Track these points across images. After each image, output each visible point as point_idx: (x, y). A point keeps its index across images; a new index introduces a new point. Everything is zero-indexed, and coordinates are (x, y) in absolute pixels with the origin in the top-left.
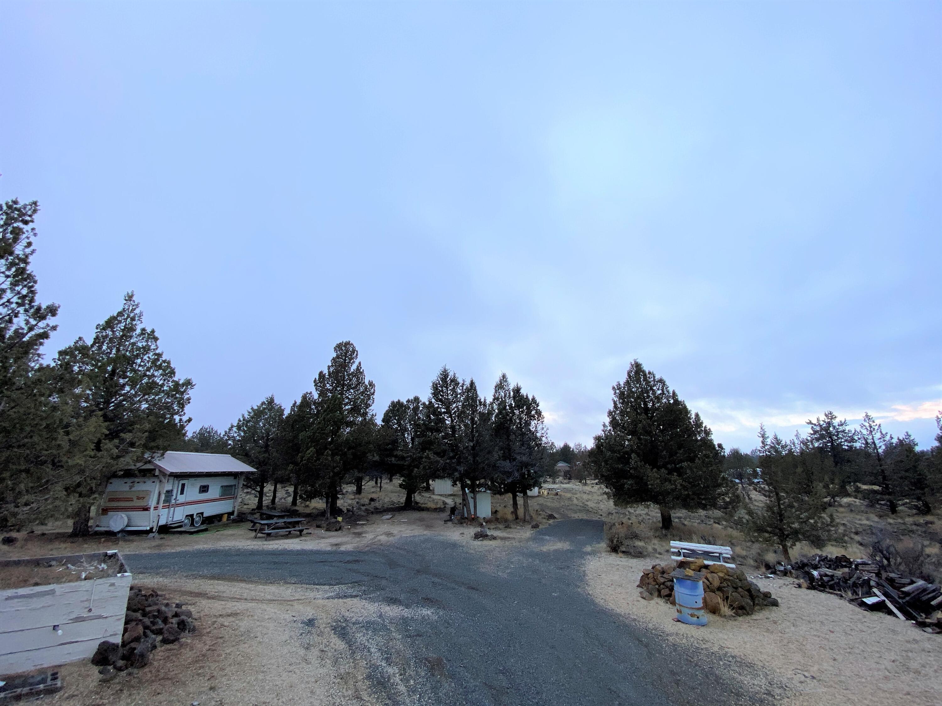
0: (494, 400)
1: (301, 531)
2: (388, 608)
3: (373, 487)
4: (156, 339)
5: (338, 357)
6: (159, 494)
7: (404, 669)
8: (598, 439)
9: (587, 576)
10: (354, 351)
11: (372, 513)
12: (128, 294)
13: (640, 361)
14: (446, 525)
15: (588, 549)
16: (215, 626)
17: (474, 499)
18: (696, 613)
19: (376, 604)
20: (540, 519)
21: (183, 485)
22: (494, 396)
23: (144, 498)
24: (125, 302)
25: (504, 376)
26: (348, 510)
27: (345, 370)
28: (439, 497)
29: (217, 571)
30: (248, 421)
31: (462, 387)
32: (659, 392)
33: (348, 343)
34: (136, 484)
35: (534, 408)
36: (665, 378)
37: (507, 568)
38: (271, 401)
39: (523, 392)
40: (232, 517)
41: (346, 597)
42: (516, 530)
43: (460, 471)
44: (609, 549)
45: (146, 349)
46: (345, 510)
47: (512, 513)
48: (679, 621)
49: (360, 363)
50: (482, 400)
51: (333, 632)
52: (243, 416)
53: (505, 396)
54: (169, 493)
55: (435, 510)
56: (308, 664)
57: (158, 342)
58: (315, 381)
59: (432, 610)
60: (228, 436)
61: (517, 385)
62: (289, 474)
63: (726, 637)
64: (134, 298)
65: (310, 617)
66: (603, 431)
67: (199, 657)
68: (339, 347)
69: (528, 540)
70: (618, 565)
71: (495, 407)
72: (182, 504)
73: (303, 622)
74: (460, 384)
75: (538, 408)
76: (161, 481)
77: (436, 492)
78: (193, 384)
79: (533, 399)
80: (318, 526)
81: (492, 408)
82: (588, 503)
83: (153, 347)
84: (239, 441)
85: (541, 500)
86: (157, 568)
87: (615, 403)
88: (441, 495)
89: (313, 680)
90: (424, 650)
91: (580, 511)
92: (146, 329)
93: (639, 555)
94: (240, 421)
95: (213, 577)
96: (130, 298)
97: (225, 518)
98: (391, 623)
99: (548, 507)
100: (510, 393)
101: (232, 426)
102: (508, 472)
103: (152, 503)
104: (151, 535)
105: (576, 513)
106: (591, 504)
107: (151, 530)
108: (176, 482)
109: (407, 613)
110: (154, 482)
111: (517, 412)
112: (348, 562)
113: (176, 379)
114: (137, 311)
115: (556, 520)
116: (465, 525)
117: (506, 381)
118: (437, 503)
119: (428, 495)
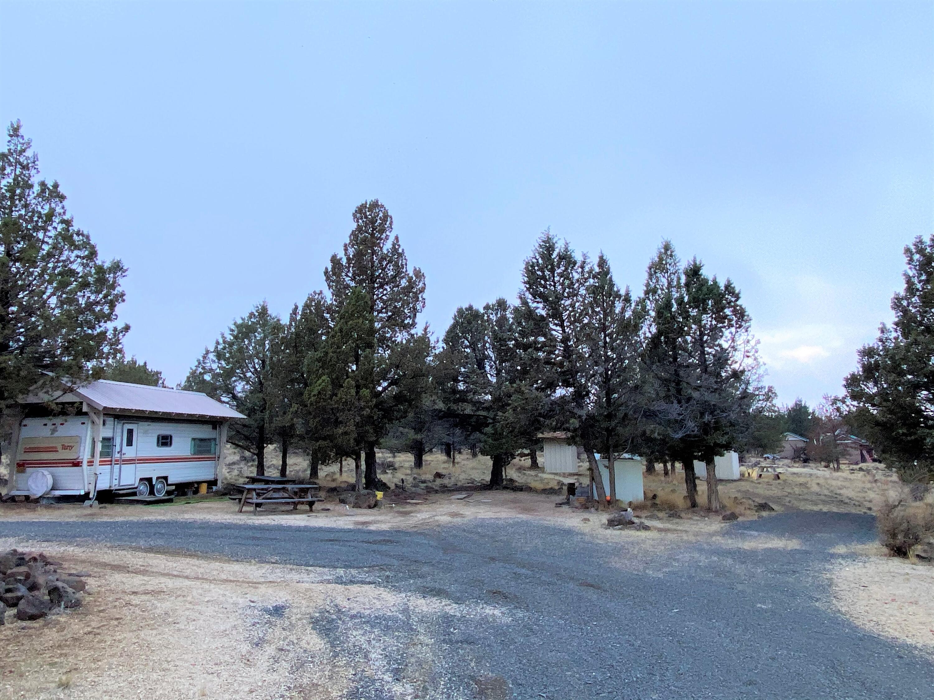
0: (647, 293)
1: (311, 504)
2: (423, 601)
3: (444, 462)
4: (62, 198)
5: (359, 228)
6: (94, 442)
7: (425, 689)
8: (868, 352)
9: (837, 586)
10: (386, 217)
11: (436, 492)
12: (12, 124)
14: (558, 509)
15: (841, 549)
16: (117, 603)
17: (611, 469)
19: (403, 595)
20: (739, 510)
21: (130, 432)
22: (648, 285)
23: (72, 447)
24: (9, 138)
25: (667, 247)
26: (396, 486)
27: (374, 252)
28: (552, 476)
29: (160, 542)
30: (231, 344)
31: (582, 267)
33: (375, 205)
34: (60, 428)
35: (729, 303)
37: (666, 566)
38: (263, 312)
39: (707, 273)
40: (214, 488)
41: (352, 582)
42: (691, 522)
43: (580, 417)
44: (885, 550)
45: (50, 216)
46: (392, 487)
47: (685, 497)
49: (397, 238)
50: (623, 292)
51: (311, 625)
52: (223, 337)
53: (669, 286)
54: (108, 442)
55: (544, 491)
56: (250, 666)
57: (65, 203)
58: (326, 273)
59: (503, 609)
60: (204, 368)
61: (694, 261)
62: (292, 419)
64: (22, 132)
65: (280, 603)
66: (881, 340)
67: (66, 641)
68: (361, 211)
69: (715, 533)
70: (908, 574)
71: (650, 305)
72: (130, 461)
73: (266, 610)
74: (578, 264)
75: (738, 303)
76: (93, 422)
77: (548, 469)
78: (125, 268)
79: (729, 288)
80: (343, 501)
81: (644, 308)
82: (843, 492)
83: (59, 210)
84: (219, 375)
85: (745, 486)
86: (75, 536)
87: (909, 282)
88: (556, 474)
89: (247, 689)
90: (473, 664)
91: (824, 502)
92: (46, 182)
94: (218, 343)
95: (150, 550)
96: (15, 132)
97: (204, 488)
98: (421, 621)
99: (758, 495)
100: (679, 279)
101: (208, 352)
102: (676, 421)
103: (85, 456)
104: (87, 503)
105: (816, 504)
106: (847, 493)
107: (86, 496)
108: (119, 426)
109: (453, 609)
110: (83, 423)
111: (694, 312)
112: (375, 542)
113: (99, 262)
114: (29, 153)
115: (774, 512)
116: (593, 509)
117: (671, 256)
118: (548, 483)
119: (532, 473)
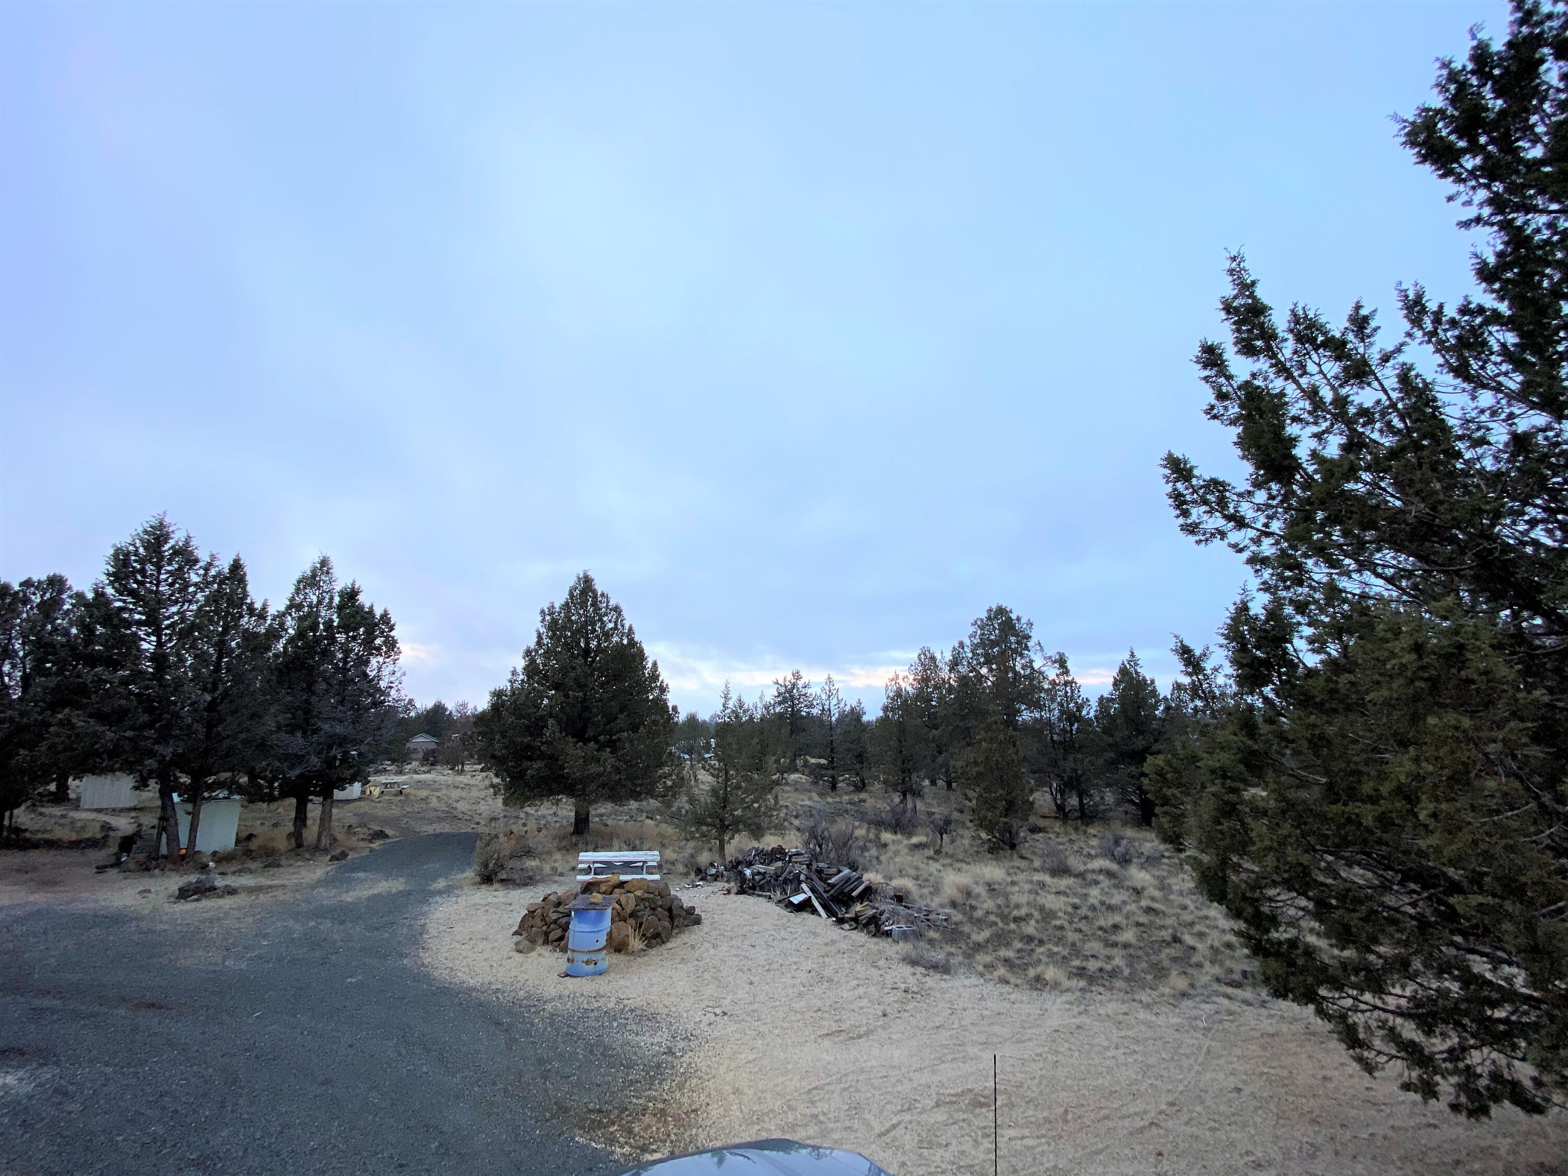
0: (289, 607)
8: (498, 694)
9: (428, 932)
13: (591, 574)
15: (441, 884)
17: (194, 813)
18: (594, 957)
20: (352, 841)
22: (292, 599)
25: (324, 563)
28: (93, 815)
31: (207, 569)
32: (611, 625)
35: (382, 633)
36: (623, 606)
37: (251, 948)
39: (364, 599)
42: (291, 870)
44: (477, 879)
48: (567, 975)
50: (258, 606)
53: (320, 602)
55: (76, 845)
61: (353, 584)
63: (629, 983)
66: (510, 682)
70: (488, 903)
71: (289, 622)
74: (201, 564)
75: (392, 634)
77: (84, 804)
79: (385, 616)
81: (282, 624)
82: (459, 805)
87: (540, 636)
88: (99, 811)
91: (439, 820)
93: (528, 881)
99: (376, 819)
100: (332, 598)
102: (296, 755)
105: (431, 824)
106: (462, 806)
111: (341, 637)
115: (387, 841)
116: (157, 871)
117: (328, 573)
118: (83, 828)
119: (57, 811)
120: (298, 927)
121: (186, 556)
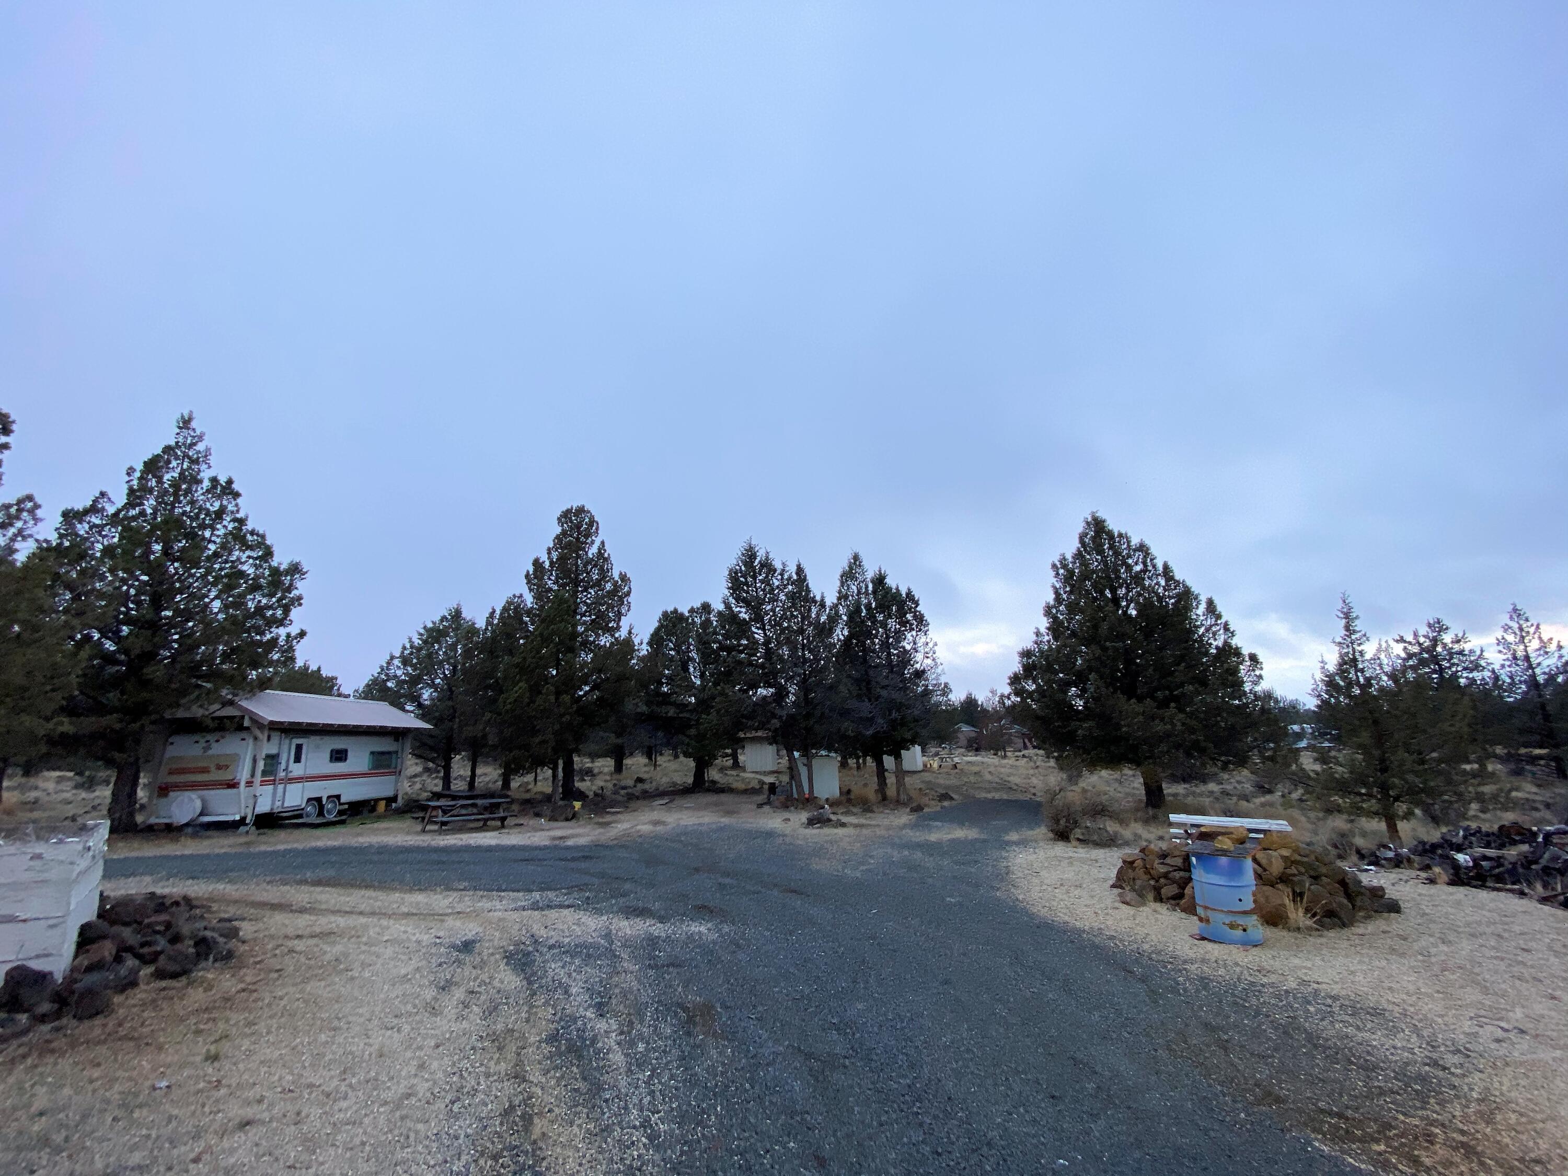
0: (839, 599)
1: (503, 819)
2: (626, 923)
3: (645, 766)
4: (237, 495)
5: (564, 533)
6: (255, 761)
7: (631, 1023)
8: (1027, 654)
9: (1013, 873)
10: (592, 522)
11: (638, 798)
12: (182, 417)
13: (1101, 515)
14: (759, 810)
15: (1014, 836)
16: (277, 952)
17: (809, 767)
18: (1241, 920)
19: (605, 918)
20: (925, 800)
21: (299, 748)
22: (840, 592)
23: (227, 767)
24: (178, 431)
25: (856, 557)
26: (596, 795)
27: (578, 556)
28: (752, 775)
29: (331, 873)
30: (419, 649)
31: (782, 575)
32: (1138, 568)
33: (581, 510)
34: (215, 745)
35: (910, 609)
36: (1147, 542)
37: (862, 863)
38: (457, 615)
39: (890, 582)
40: (394, 805)
41: (549, 907)
42: (882, 815)
43: (781, 717)
44: (1051, 835)
45: (220, 514)
46: (591, 794)
47: (876, 791)
48: (1203, 939)
49: (603, 543)
50: (818, 598)
51: (505, 960)
52: (410, 641)
53: (859, 593)
54: (272, 759)
55: (745, 792)
56: (436, 1015)
57: (239, 501)
58: (527, 576)
59: (709, 925)
60: (387, 675)
61: (880, 571)
62: (485, 728)
63: (1309, 964)
64: (194, 424)
65: (470, 936)
66: (1036, 643)
67: (215, 1002)
68: (566, 516)
69: (905, 826)
70: (1071, 857)
71: (842, 610)
72: (299, 779)
73: (454, 946)
74: (778, 572)
75: (918, 609)
76: (256, 738)
77: (749, 768)
78: (304, 570)
79: (909, 594)
80: (538, 815)
81: (837, 612)
82: (1011, 779)
83: (230, 507)
84: (404, 681)
85: (927, 776)
86: (226, 871)
87: (1057, 592)
88: (756, 772)
89: (433, 1044)
90: (680, 989)
91: (996, 790)
92: (219, 478)
93: (1110, 842)
94: (404, 648)
95: (318, 883)
96: (186, 423)
97: (382, 806)
98: (624, 946)
99: (939, 785)
100: (867, 587)
101: (392, 658)
102: (867, 718)
103: (243, 775)
104: (243, 829)
105: (990, 792)
106: (1015, 780)
107: (242, 821)
108: (287, 741)
109: (658, 929)
110: (243, 739)
111: (880, 617)
112: (574, 859)
113: (274, 564)
114: (201, 447)
115: (953, 802)
116: (792, 808)
117: (860, 566)
118: (749, 783)
119: (734, 773)
120: (895, 853)
121: (767, 566)
